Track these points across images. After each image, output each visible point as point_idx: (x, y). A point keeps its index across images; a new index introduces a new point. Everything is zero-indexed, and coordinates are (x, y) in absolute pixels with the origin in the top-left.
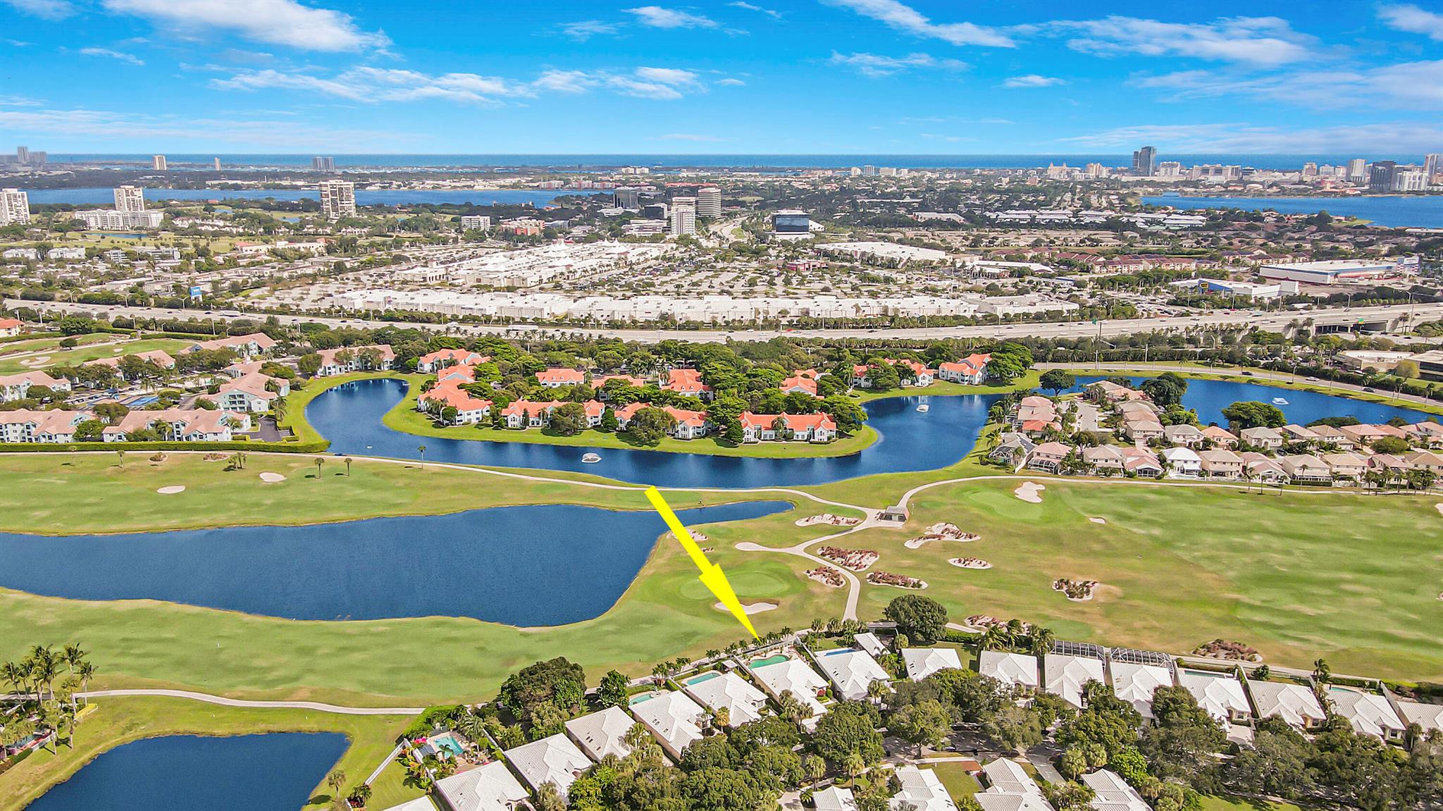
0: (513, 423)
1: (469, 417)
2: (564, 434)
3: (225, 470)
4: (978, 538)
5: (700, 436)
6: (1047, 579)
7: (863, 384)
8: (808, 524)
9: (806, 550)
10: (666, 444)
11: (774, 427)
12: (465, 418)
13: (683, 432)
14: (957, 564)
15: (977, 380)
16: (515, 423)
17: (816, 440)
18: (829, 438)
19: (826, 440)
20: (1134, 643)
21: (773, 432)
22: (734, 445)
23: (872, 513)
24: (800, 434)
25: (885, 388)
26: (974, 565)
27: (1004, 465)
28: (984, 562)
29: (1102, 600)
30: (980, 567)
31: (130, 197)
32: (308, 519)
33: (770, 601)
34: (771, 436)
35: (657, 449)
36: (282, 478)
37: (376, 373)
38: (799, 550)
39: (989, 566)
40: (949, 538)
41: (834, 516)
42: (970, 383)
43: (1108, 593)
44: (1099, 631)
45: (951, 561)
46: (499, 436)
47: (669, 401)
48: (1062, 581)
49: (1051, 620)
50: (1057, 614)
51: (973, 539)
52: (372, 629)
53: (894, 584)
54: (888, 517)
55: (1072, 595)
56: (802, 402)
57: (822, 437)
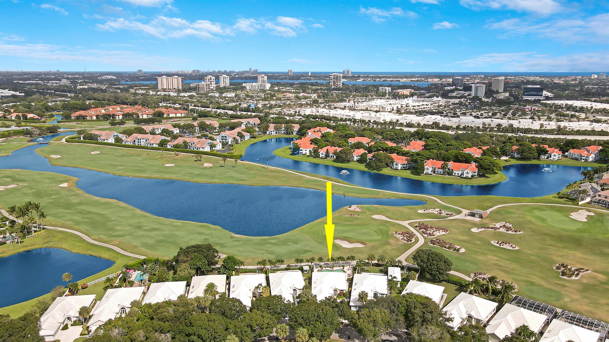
0: (322, 155)
1: (306, 152)
2: (342, 162)
3: (195, 161)
4: (521, 232)
5: (404, 169)
6: (553, 262)
7: (516, 155)
8: (424, 212)
9: (409, 224)
10: (386, 171)
11: (443, 168)
12: (304, 152)
13: (396, 166)
14: (495, 244)
15: (590, 159)
16: (323, 156)
17: (464, 176)
18: (472, 176)
19: (470, 177)
20: (591, 312)
21: (441, 170)
22: (418, 174)
23: (465, 212)
24: (456, 172)
25: (528, 159)
26: (507, 246)
27: (573, 200)
28: (514, 246)
29: (585, 281)
30: (510, 248)
31: (263, 79)
32: (203, 180)
33: (363, 243)
34: (441, 172)
35: (380, 172)
36: (212, 165)
37: (290, 135)
38: (406, 223)
39: (517, 248)
40: (502, 230)
41: (440, 210)
42: (586, 161)
43: (594, 278)
44: (567, 299)
45: (492, 242)
46: (316, 161)
47: (396, 151)
48: (563, 265)
49: (534, 285)
50: (543, 283)
51: (518, 233)
52: (175, 224)
53: (443, 247)
54: (473, 215)
55: (564, 274)
56: (462, 157)
57: (468, 175)
